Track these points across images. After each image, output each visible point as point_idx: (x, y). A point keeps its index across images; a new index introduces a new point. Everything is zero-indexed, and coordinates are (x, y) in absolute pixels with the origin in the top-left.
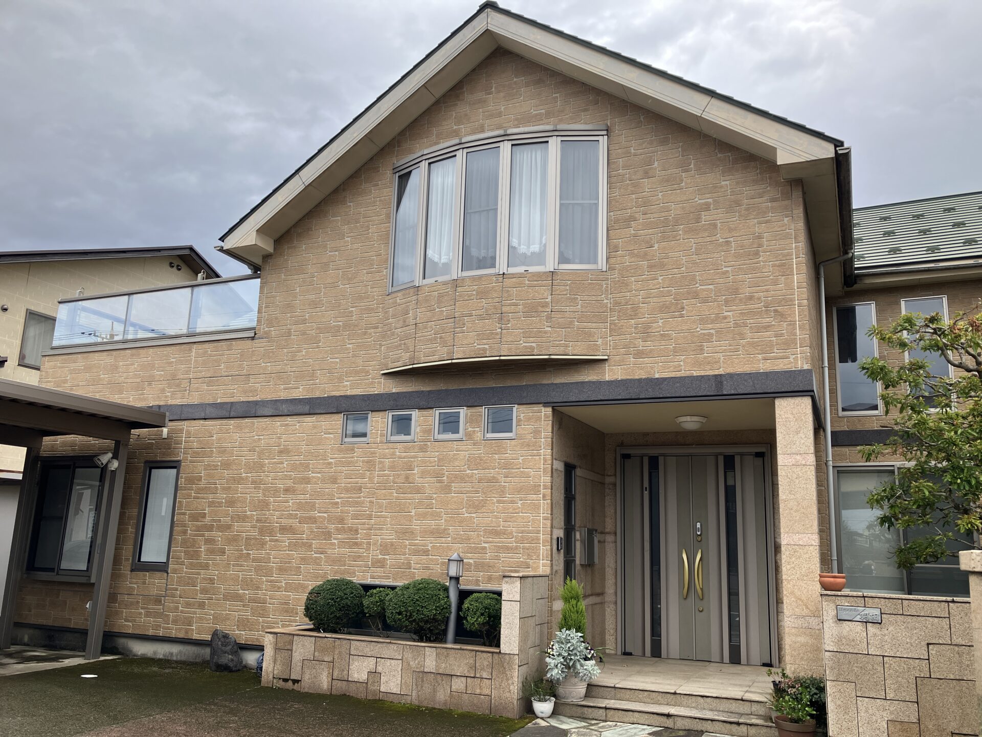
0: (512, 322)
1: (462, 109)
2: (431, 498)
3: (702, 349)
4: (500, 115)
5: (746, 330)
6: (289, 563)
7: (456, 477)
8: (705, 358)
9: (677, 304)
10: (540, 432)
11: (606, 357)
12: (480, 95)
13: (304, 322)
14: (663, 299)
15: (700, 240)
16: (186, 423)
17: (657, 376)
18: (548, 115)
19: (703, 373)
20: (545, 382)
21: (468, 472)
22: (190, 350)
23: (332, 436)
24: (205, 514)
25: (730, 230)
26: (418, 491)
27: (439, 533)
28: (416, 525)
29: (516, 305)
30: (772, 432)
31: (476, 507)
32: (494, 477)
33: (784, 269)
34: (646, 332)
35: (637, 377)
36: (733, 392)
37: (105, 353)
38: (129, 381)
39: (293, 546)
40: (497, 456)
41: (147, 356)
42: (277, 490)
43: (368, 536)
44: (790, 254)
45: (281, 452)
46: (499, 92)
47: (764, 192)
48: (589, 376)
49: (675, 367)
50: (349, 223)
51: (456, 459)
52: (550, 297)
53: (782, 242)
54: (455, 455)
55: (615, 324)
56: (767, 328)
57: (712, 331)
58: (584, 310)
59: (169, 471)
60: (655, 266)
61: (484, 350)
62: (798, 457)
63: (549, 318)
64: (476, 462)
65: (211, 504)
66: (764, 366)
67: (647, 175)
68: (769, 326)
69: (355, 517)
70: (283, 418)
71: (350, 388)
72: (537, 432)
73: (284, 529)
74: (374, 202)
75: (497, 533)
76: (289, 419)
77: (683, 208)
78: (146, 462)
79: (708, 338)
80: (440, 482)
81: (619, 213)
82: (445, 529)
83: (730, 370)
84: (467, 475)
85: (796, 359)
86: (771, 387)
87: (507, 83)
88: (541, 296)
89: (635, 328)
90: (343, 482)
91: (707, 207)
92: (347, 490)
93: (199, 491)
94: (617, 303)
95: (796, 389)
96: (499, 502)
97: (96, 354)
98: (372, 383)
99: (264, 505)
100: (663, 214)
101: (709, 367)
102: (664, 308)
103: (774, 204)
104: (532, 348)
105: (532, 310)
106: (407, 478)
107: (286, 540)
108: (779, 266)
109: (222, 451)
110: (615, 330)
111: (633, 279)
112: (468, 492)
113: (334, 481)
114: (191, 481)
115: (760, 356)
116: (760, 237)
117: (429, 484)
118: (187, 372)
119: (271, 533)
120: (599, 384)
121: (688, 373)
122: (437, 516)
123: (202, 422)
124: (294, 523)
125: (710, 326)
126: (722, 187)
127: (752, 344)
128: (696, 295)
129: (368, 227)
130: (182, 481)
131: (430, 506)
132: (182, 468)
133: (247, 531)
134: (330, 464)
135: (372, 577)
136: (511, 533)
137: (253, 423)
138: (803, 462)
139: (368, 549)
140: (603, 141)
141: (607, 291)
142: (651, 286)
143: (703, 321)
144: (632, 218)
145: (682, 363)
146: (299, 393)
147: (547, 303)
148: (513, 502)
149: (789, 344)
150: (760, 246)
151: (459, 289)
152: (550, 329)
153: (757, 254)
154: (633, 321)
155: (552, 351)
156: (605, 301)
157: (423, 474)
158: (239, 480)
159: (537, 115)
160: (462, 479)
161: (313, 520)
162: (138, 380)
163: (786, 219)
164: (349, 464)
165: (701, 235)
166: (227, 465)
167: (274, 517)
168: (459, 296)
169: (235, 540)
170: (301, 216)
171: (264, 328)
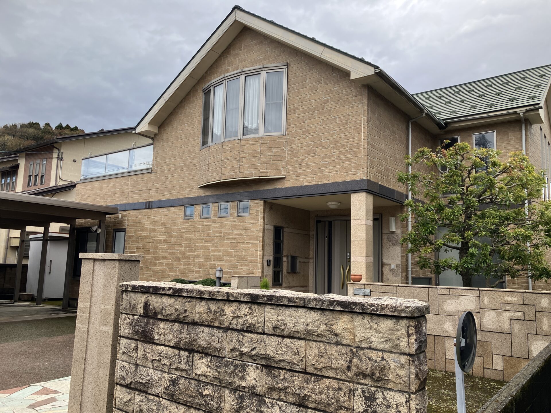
0: (244, 162)
1: (230, 59)
2: (217, 243)
3: (323, 171)
4: (245, 60)
5: (341, 161)
6: (165, 272)
7: (226, 233)
8: (324, 175)
9: (313, 150)
10: (259, 212)
11: (284, 177)
12: (237, 51)
13: (170, 164)
14: (308, 148)
15: (324, 118)
16: (128, 212)
17: (305, 185)
18: (264, 59)
19: (322, 183)
20: (261, 189)
21: (231, 231)
22: (128, 179)
23: (180, 216)
24: (135, 251)
25: (337, 112)
26: (212, 240)
27: (220, 259)
28: (212, 255)
29: (246, 154)
30: (350, 210)
31: (234, 247)
32: (241, 233)
33: (358, 130)
34: (301, 164)
35: (297, 186)
36: (334, 191)
37: (98, 182)
38: (107, 193)
39: (167, 265)
40: (242, 224)
41: (113, 182)
42: (160, 241)
43: (194, 260)
44: (361, 123)
45: (162, 224)
46: (244, 49)
47: (351, 92)
48: (278, 186)
49: (312, 180)
50: (186, 117)
51: (227, 226)
52: (260, 149)
53: (358, 117)
54: (226, 223)
55: (289, 161)
56: (349, 160)
57: (327, 162)
58: (275, 154)
59: (121, 233)
60: (305, 132)
61: (233, 175)
62: (359, 221)
63: (259, 159)
64: (234, 227)
65: (137, 247)
66: (347, 178)
67: (303, 87)
68: (350, 159)
69: (189, 252)
70: (162, 209)
71: (187, 194)
72: (257, 212)
73: (164, 258)
74: (196, 106)
75: (241, 258)
76: (165, 209)
77: (318, 102)
78: (114, 229)
79: (325, 166)
80: (220, 236)
81: (291, 106)
82: (222, 257)
83: (334, 181)
84: (231, 233)
85: (361, 174)
86: (349, 188)
87: (248, 44)
88: (256, 149)
89: (297, 162)
90: (185, 237)
91: (327, 101)
92: (186, 240)
93: (133, 241)
94: (290, 151)
95: (359, 189)
96: (243, 244)
97: (96, 182)
98: (195, 192)
99: (156, 247)
100: (309, 106)
101: (325, 180)
102: (308, 152)
103: (356, 98)
104: (252, 174)
105: (253, 155)
106: (208, 234)
107: (164, 262)
108: (356, 129)
109: (141, 224)
110: (289, 163)
111: (296, 138)
112: (231, 240)
113: (181, 236)
114: (130, 237)
115: (346, 174)
116: (349, 115)
117: (216, 237)
118: (127, 189)
119: (159, 260)
120: (282, 189)
121: (316, 183)
122: (219, 251)
123: (133, 211)
124: (167, 255)
125: (326, 160)
126: (334, 91)
127: (343, 168)
128: (321, 145)
129: (193, 118)
130: (126, 237)
131: (216, 247)
132: (126, 232)
133: (150, 259)
134: (180, 229)
135: (195, 278)
136: (247, 258)
137: (152, 211)
138: (361, 223)
139: (194, 266)
140: (285, 70)
141: (285, 144)
142: (303, 142)
143: (324, 157)
144: (297, 109)
145: (314, 178)
146: (168, 197)
147: (258, 152)
148: (248, 244)
149: (358, 167)
150: (349, 119)
151: (224, 147)
152: (260, 164)
153: (347, 123)
154: (296, 159)
155: (260, 174)
156: (285, 150)
157: (214, 232)
158: (147, 236)
159: (259, 59)
160: (229, 234)
161: (173, 253)
162: (110, 193)
163: (360, 105)
164: (186, 228)
165: (324, 115)
166: (142, 230)
167: (159, 252)
168: (224, 150)
169: (146, 263)
170: (168, 115)
171: (155, 168)
